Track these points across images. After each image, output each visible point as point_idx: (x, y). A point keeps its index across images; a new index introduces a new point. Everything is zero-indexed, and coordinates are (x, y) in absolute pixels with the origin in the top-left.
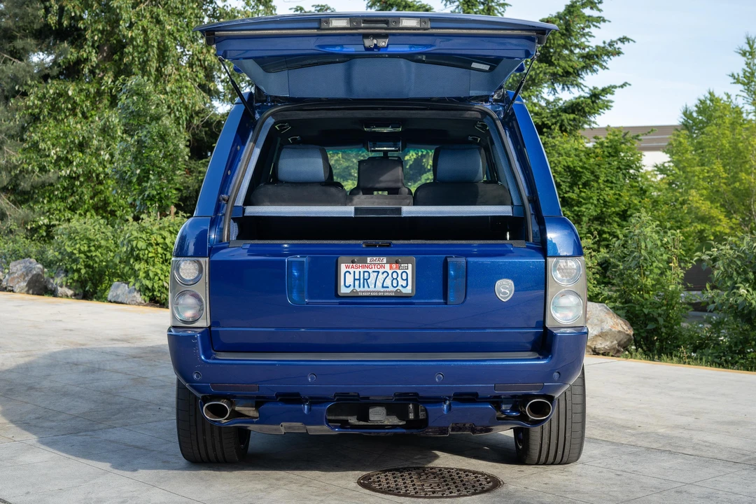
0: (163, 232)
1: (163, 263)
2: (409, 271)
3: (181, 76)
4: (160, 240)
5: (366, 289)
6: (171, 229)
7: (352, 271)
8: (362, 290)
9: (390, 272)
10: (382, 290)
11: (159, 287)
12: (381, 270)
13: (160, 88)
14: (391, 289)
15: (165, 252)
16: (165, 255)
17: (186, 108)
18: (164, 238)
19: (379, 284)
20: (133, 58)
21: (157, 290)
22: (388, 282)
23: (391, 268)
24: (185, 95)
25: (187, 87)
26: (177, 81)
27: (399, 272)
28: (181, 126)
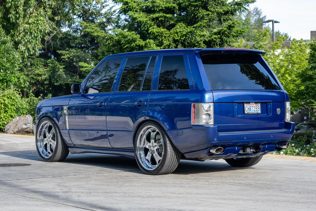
0: (4, 98)
1: (5, 112)
2: (259, 106)
3: (38, 14)
4: (3, 102)
5: (251, 112)
6: (8, 96)
7: (247, 106)
8: (250, 112)
9: (255, 106)
10: (254, 112)
11: (2, 124)
12: (253, 106)
13: (26, 21)
14: (256, 111)
15: (5, 107)
16: (6, 108)
17: (41, 31)
18: (5, 101)
19: (253, 110)
20: (11, 4)
21: (2, 125)
22: (255, 110)
23: (255, 105)
24: (40, 24)
25: (41, 20)
26: (35, 16)
27: (257, 106)
28: (38, 41)
